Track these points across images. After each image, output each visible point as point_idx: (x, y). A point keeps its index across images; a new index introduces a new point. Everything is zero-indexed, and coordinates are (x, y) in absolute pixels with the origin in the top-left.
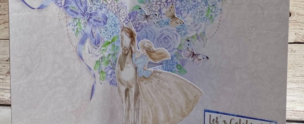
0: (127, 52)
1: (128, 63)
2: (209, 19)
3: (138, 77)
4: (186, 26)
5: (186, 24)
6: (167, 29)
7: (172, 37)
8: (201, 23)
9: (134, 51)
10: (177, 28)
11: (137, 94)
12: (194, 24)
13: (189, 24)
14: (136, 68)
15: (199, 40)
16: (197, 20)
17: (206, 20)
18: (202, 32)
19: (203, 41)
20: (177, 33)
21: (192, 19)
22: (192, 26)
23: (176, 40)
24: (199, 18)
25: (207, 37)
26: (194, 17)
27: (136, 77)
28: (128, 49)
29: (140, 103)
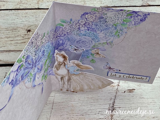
0: (61, 64)
1: (62, 68)
2: (117, 36)
3: (70, 74)
4: (99, 38)
5: (100, 37)
6: (85, 38)
7: (88, 42)
8: (110, 37)
9: (66, 64)
10: (92, 38)
11: (69, 80)
12: (105, 37)
13: (102, 37)
14: (68, 71)
15: (108, 45)
16: (107, 36)
17: (114, 37)
18: (111, 42)
19: (111, 45)
20: (92, 40)
21: (104, 35)
22: (104, 38)
23: (91, 44)
24: (110, 35)
25: (114, 44)
26: (106, 34)
27: (69, 74)
28: (62, 63)
29: (72, 83)
